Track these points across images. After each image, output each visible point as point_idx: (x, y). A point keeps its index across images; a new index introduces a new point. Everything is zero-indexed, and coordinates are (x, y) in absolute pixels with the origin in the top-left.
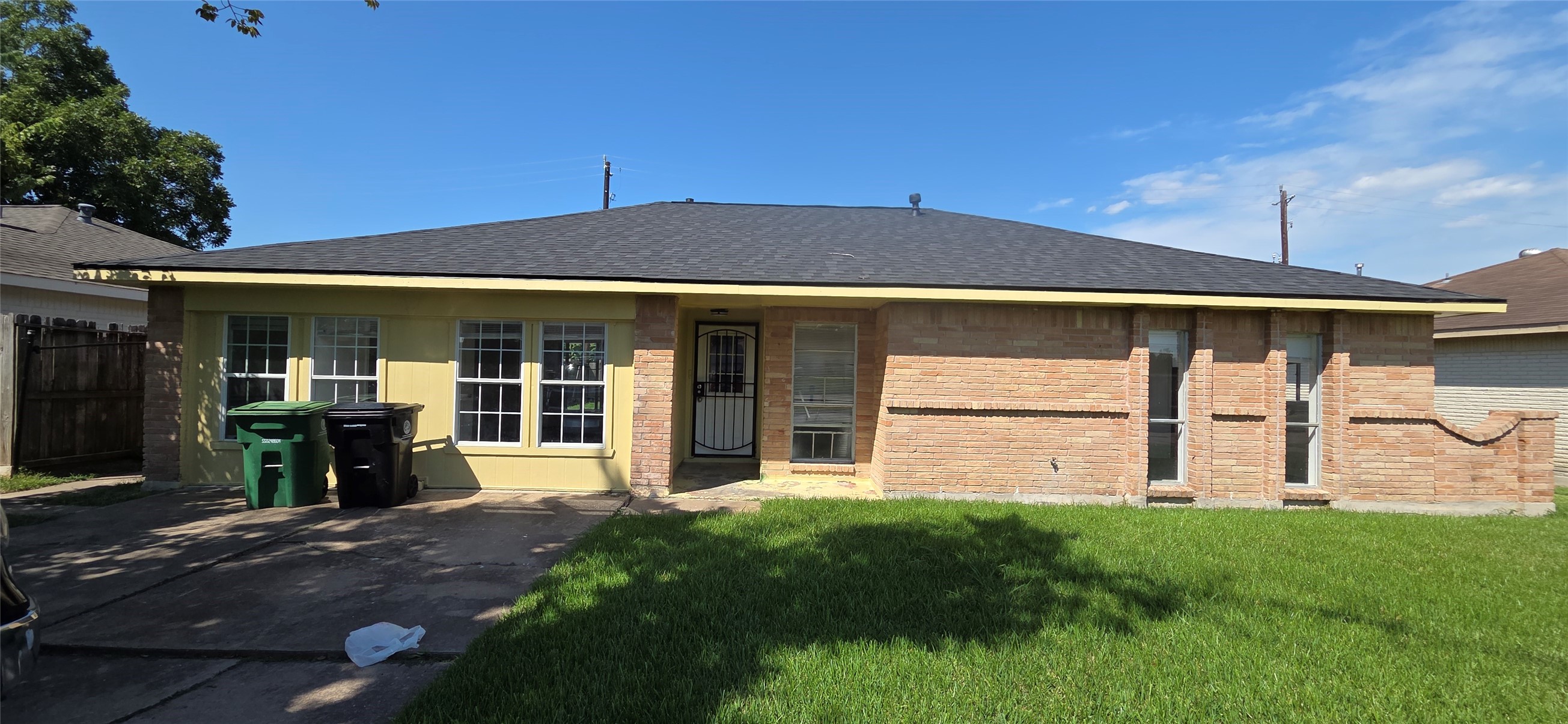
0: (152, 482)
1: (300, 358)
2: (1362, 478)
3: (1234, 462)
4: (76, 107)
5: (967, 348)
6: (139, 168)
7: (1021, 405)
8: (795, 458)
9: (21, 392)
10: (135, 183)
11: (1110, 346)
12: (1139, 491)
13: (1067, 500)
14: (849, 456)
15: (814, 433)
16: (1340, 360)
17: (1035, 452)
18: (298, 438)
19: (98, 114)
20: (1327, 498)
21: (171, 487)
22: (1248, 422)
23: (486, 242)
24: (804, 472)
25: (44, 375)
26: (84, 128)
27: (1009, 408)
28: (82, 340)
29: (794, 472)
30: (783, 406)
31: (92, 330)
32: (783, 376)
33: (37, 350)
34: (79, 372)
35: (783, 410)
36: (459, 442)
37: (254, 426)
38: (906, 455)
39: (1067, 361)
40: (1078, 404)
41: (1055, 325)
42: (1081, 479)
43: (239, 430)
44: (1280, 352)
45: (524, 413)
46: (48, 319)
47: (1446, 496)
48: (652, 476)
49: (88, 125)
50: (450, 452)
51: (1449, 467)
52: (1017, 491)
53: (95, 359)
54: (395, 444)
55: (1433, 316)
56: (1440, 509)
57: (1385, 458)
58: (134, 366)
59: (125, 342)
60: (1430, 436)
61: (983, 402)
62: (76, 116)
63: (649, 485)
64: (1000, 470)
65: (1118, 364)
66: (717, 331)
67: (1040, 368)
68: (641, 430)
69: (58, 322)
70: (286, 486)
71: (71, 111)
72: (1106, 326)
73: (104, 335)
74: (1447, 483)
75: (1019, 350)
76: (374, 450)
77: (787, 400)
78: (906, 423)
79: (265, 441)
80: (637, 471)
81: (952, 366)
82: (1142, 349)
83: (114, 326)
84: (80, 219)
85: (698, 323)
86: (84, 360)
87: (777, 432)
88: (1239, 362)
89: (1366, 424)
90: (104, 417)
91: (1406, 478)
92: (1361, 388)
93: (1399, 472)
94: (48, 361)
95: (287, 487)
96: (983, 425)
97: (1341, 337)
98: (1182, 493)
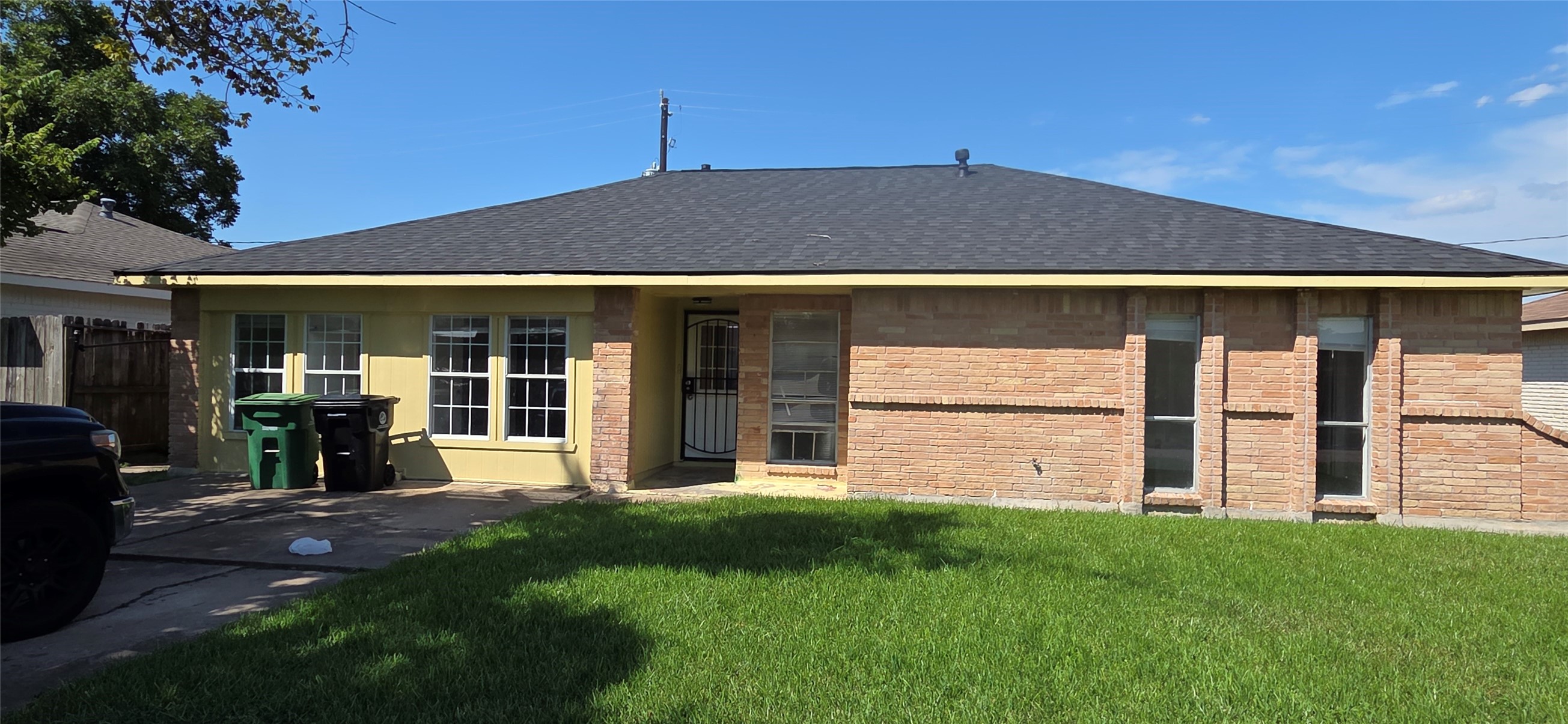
0: (176, 468)
1: (295, 354)
2: (1422, 489)
3: (1255, 467)
4: (85, 81)
5: (938, 338)
6: (149, 145)
7: (996, 400)
8: (774, 459)
9: (69, 385)
10: (145, 163)
11: (1103, 333)
12: (1133, 497)
13: (1050, 506)
14: (832, 458)
15: (794, 432)
16: (1388, 347)
17: (1015, 452)
18: (291, 426)
19: (107, 88)
20: (1372, 512)
21: (191, 473)
22: (1273, 420)
23: (465, 234)
24: (781, 474)
25: (86, 371)
26: (94, 104)
27: (983, 403)
28: (116, 339)
29: (770, 474)
30: (758, 402)
31: (124, 329)
32: (759, 369)
33: (81, 348)
34: (114, 368)
35: (759, 406)
36: (433, 435)
37: (257, 415)
38: (871, 454)
39: (1052, 351)
40: (1062, 399)
41: (1038, 311)
42: (1068, 483)
43: (244, 418)
44: (1308, 339)
45: (491, 407)
46: (89, 319)
47: (1538, 513)
48: (611, 471)
49: (98, 100)
50: (425, 445)
51: (1542, 477)
52: (995, 495)
53: (126, 357)
54: (371, 433)
55: (1521, 292)
56: (1530, 529)
57: (1453, 465)
58: (157, 363)
59: (150, 340)
60: (1515, 439)
61: (954, 396)
62: (86, 92)
63: (608, 480)
64: (976, 471)
65: (1111, 354)
66: (707, 321)
67: (1021, 359)
68: (600, 424)
69: (97, 322)
70: (282, 470)
71: (81, 86)
72: (1098, 310)
73: (134, 334)
74: (1539, 497)
75: (997, 339)
76: (353, 438)
77: (763, 396)
78: (872, 419)
79: (265, 428)
80: (597, 466)
81: (921, 357)
82: (1137, 337)
83: (141, 325)
84: (102, 214)
85: (687, 313)
86: (118, 357)
87: (752, 430)
88: (1261, 351)
89: (1427, 424)
90: (134, 412)
91: (1482, 490)
92: (1421, 380)
93: (1473, 482)
94: (90, 359)
95: (283, 472)
96: (956, 422)
97: (1390, 320)
98: (1187, 501)
